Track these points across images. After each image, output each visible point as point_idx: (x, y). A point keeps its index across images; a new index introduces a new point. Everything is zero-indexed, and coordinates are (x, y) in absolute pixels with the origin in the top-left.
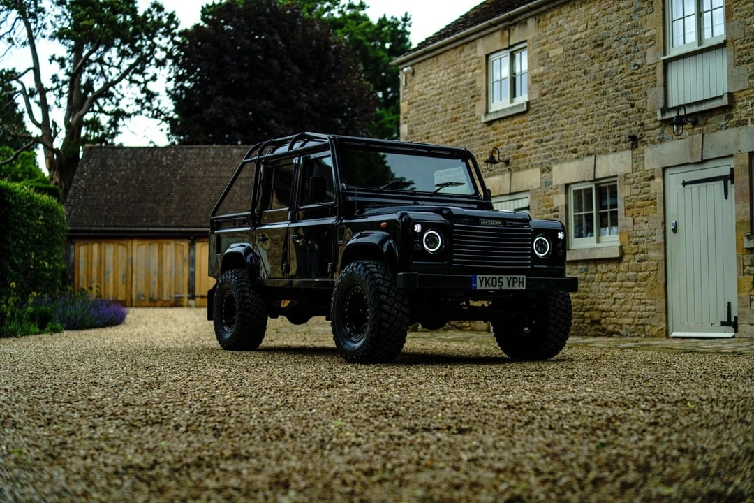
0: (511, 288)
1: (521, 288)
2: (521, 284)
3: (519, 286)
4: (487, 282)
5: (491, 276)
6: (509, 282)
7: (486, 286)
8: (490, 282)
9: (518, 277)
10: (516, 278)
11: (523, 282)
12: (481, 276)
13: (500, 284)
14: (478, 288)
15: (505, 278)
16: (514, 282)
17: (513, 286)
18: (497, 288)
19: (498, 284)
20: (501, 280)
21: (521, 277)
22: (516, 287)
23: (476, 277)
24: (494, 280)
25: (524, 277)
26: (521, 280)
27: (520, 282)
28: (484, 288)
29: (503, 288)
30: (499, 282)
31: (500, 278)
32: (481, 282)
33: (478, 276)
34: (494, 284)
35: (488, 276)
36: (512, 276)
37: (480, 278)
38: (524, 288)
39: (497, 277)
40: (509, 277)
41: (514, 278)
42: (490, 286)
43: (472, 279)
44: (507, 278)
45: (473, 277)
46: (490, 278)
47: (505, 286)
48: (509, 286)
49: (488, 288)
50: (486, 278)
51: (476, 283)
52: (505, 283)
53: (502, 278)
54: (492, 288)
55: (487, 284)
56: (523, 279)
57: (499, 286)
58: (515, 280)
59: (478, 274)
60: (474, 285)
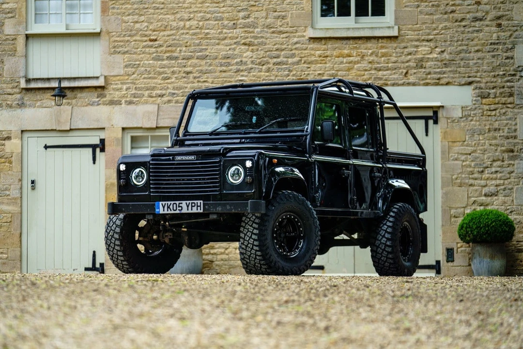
0: (190, 211)
1: (199, 211)
2: (199, 208)
3: (197, 210)
4: (168, 207)
5: (172, 202)
6: (188, 206)
7: (168, 211)
8: (171, 207)
9: (196, 202)
10: (194, 203)
11: (200, 206)
12: (164, 203)
13: (180, 208)
14: (160, 213)
15: (184, 204)
16: (192, 206)
17: (192, 210)
18: (178, 212)
19: (178, 208)
20: (180, 205)
21: (199, 202)
22: (195, 210)
23: (159, 204)
24: (175, 205)
25: (202, 201)
26: (199, 205)
27: (197, 206)
28: (166, 212)
29: (183, 211)
30: (179, 207)
31: (179, 203)
32: (164, 207)
33: (161, 203)
34: (175, 209)
36: (191, 202)
38: (202, 211)
39: (177, 202)
40: (188, 202)
41: (192, 203)
42: (171, 210)
43: (156, 205)
44: (186, 203)
45: (156, 203)
46: (171, 204)
47: (185, 211)
48: (188, 210)
49: (169, 212)
50: (168, 204)
51: (159, 208)
52: (184, 207)
53: (182, 203)
54: (173, 212)
55: (169, 209)
56: (200, 203)
57: (179, 210)
58: (193, 205)
59: (160, 201)
60: (157, 210)
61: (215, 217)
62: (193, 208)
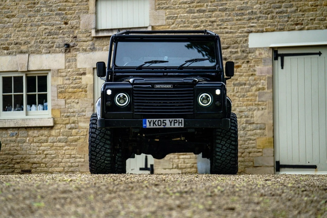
0: (173, 126)
1: (180, 126)
2: (180, 124)
3: (179, 125)
4: (154, 123)
5: (157, 120)
6: (171, 123)
7: (153, 126)
8: (156, 123)
9: (178, 119)
10: (176, 120)
11: (181, 123)
12: (150, 120)
13: (164, 124)
14: (147, 127)
15: (167, 121)
16: (174, 123)
17: (174, 125)
18: (162, 126)
19: (162, 124)
20: (164, 122)
21: (180, 119)
22: (177, 125)
24: (159, 122)
25: (183, 119)
26: (180, 121)
27: (179, 123)
28: (152, 126)
29: (167, 126)
30: (163, 123)
31: (163, 120)
32: (150, 123)
33: (147, 120)
34: (160, 124)
35: (155, 120)
36: (173, 119)
37: (149, 121)
38: (183, 126)
39: (162, 120)
40: (171, 120)
41: (174, 120)
42: (156, 125)
43: (143, 122)
44: (169, 120)
45: (144, 120)
46: (156, 121)
47: (168, 125)
48: (171, 125)
49: (155, 127)
50: (153, 121)
51: (146, 124)
52: (168, 123)
53: (166, 120)
54: (158, 127)
55: (154, 124)
56: (182, 120)
57: (163, 125)
58: (176, 121)
59: (147, 119)
60: (144, 125)
61: (193, 130)
62: (175, 124)
